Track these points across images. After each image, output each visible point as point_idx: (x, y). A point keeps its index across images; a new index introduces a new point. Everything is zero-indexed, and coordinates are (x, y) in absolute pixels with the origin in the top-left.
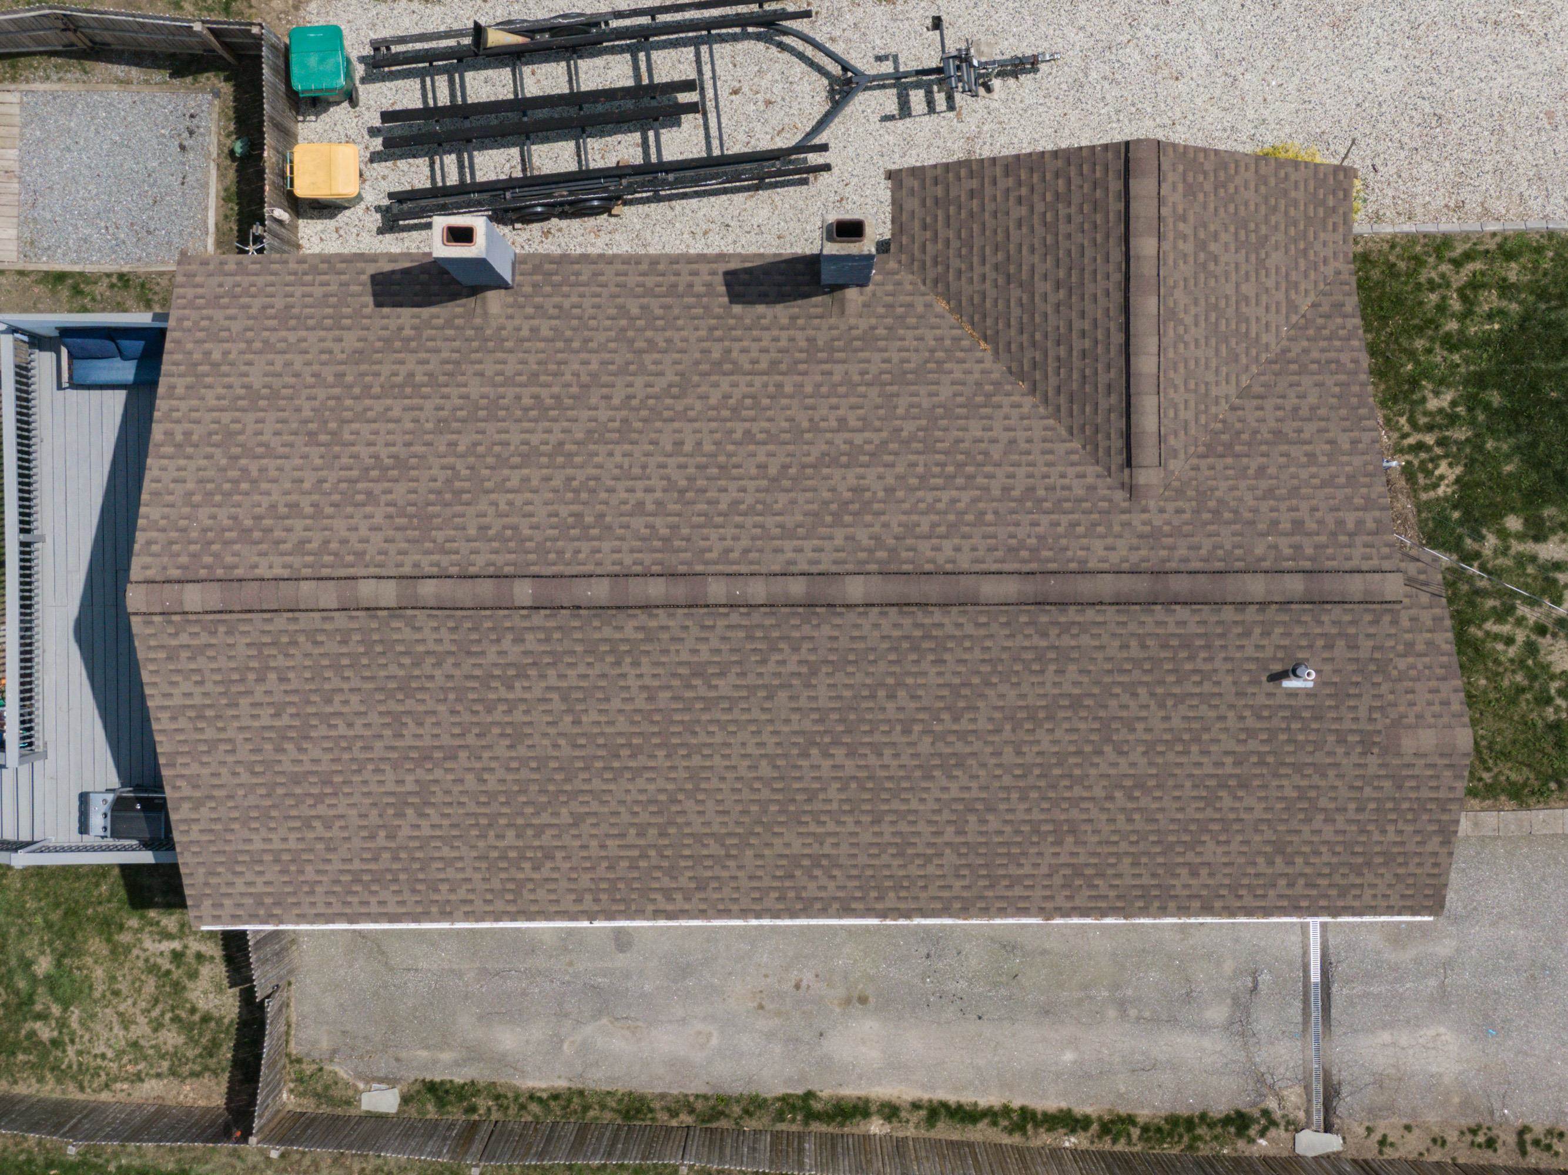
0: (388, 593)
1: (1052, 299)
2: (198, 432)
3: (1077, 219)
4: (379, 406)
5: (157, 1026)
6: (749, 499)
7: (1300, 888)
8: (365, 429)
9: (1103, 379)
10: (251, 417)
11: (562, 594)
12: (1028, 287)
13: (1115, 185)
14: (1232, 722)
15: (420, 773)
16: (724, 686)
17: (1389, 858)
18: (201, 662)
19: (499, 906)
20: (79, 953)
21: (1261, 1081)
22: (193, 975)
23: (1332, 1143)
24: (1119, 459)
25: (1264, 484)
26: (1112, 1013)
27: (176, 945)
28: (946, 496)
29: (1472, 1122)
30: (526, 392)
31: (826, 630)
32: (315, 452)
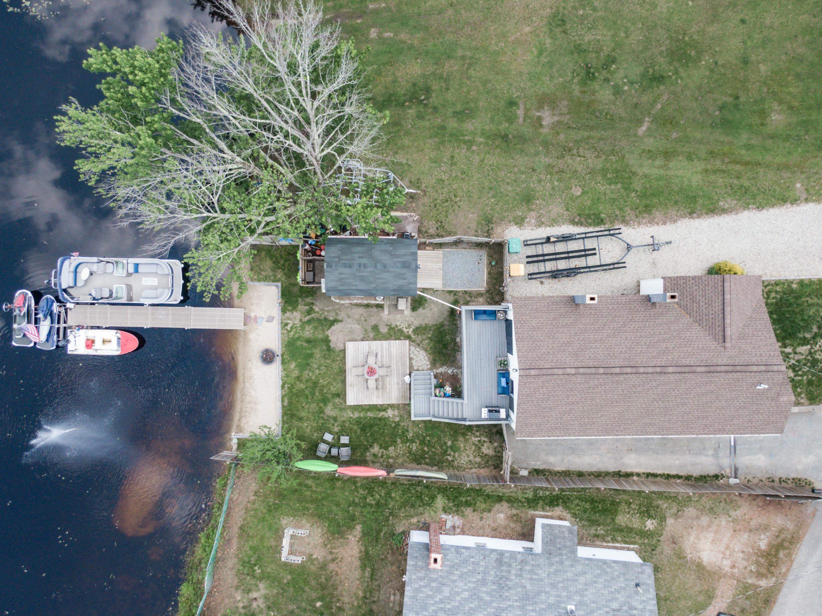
0: (573, 371)
1: (705, 306)
2: (525, 336)
3: (711, 290)
4: (561, 330)
5: (475, 457)
6: (644, 350)
7: (753, 429)
8: (560, 335)
9: (717, 324)
10: (535, 333)
11: (609, 371)
12: (698, 303)
13: (720, 284)
14: (745, 395)
15: (571, 407)
16: (639, 389)
17: (773, 422)
18: (531, 385)
19: (581, 434)
20: (457, 440)
21: (721, 468)
22: (483, 445)
23: (737, 481)
24: (721, 341)
25: (752, 346)
26: (687, 452)
27: (479, 439)
28: (686, 349)
29: (768, 476)
30: (592, 327)
31: (663, 378)
32: (550, 340)
